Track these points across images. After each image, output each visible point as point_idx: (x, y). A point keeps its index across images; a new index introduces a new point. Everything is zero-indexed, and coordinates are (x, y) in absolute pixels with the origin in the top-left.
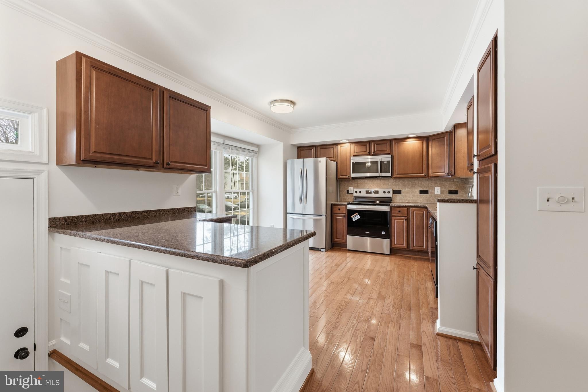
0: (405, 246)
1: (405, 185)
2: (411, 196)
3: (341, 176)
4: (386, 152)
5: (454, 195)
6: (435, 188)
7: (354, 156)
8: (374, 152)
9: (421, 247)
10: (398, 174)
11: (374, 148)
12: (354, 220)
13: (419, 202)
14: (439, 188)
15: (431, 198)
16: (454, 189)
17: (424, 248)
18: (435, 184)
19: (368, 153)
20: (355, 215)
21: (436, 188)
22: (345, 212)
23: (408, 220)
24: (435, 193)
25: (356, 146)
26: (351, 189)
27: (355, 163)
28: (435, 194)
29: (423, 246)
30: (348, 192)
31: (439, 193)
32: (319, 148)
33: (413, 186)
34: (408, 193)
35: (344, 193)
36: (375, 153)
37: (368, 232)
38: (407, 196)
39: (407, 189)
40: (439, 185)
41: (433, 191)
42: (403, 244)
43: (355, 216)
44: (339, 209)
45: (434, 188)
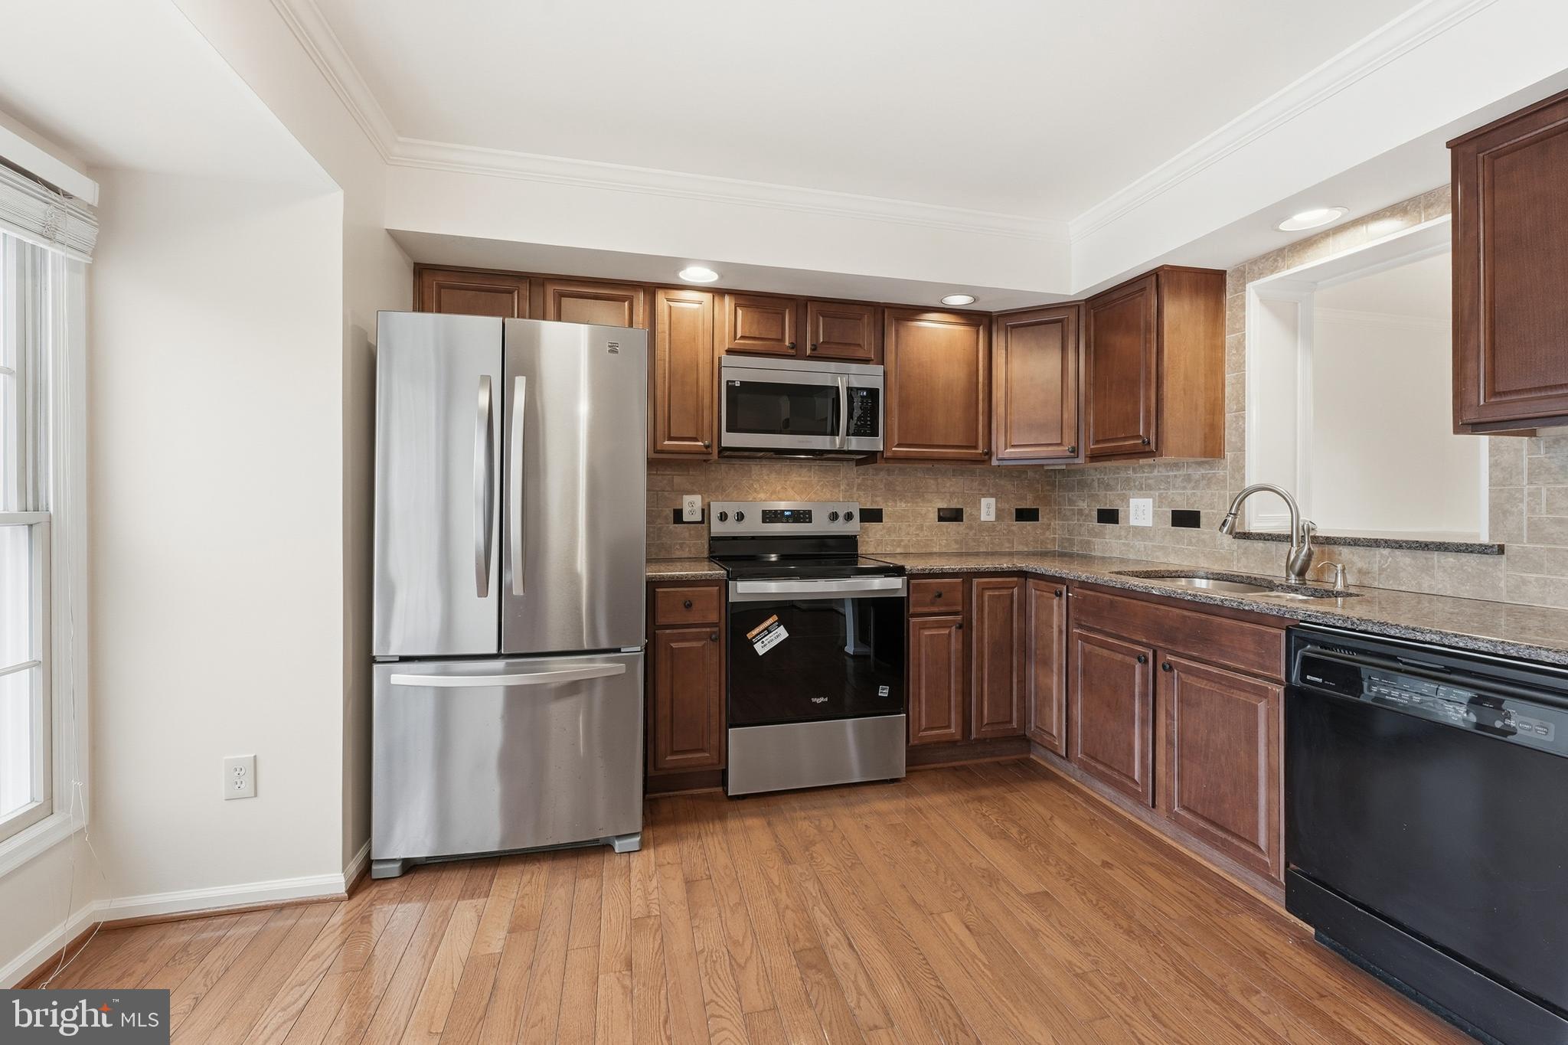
0: (954, 730)
1: (895, 490)
2: (912, 530)
3: (670, 439)
4: (860, 354)
5: (1028, 522)
6: (982, 499)
7: (730, 352)
8: (814, 348)
9: (1003, 723)
10: (899, 445)
11: (817, 330)
12: (761, 649)
13: (936, 550)
14: (992, 501)
15: (971, 533)
16: (1027, 504)
17: (1015, 725)
18: (981, 487)
19: (793, 346)
20: (766, 629)
21: (984, 501)
22: (713, 617)
23: (965, 627)
24: (980, 518)
25: (740, 312)
26: (692, 504)
27: (738, 384)
28: (982, 519)
29: (1011, 721)
30: (678, 516)
31: (992, 518)
32: (550, 290)
33: (919, 494)
34: (901, 517)
35: (659, 521)
36: (820, 352)
37: (822, 699)
38: (900, 529)
39: (902, 506)
40: (991, 491)
41: (975, 512)
42: (949, 727)
43: (768, 630)
44: (688, 606)
45: (980, 500)
